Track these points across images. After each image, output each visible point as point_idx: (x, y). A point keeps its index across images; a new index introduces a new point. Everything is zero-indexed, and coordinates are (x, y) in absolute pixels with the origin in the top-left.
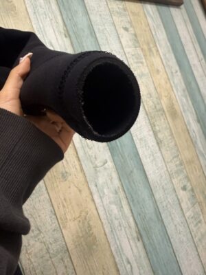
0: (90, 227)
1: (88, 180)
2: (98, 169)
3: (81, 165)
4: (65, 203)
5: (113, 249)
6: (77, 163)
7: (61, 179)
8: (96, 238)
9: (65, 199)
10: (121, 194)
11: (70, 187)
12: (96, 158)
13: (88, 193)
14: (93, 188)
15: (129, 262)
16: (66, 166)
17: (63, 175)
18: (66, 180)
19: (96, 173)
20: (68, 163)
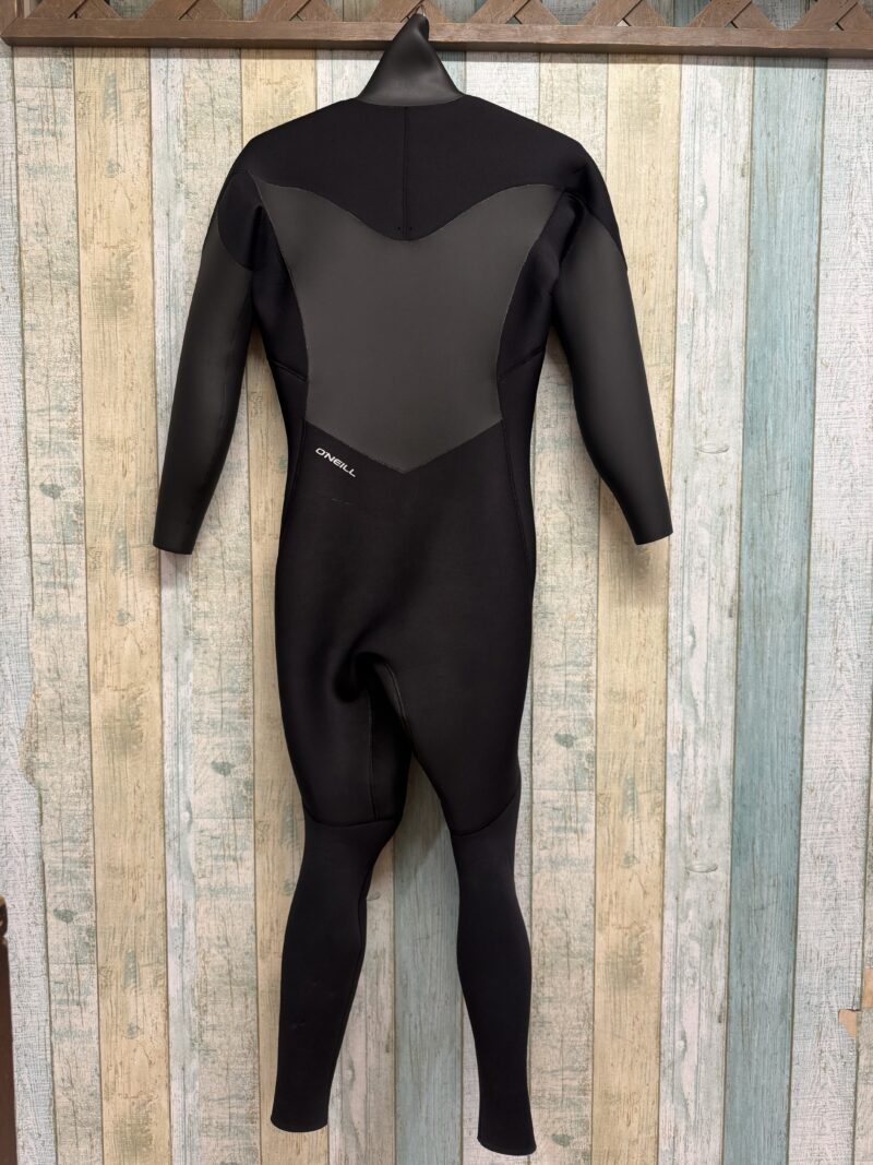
0: (639, 951)
1: (666, 883)
2: (692, 874)
3: (663, 856)
4: (614, 899)
5: (665, 1002)
6: (657, 848)
7: (622, 863)
8: (642, 971)
9: (616, 893)
10: (722, 933)
11: (630, 880)
12: (696, 854)
13: (657, 902)
14: (670, 899)
15: (684, 1038)
16: (637, 846)
17: (627, 858)
18: (628, 867)
19: (686, 879)
20: (642, 844)
